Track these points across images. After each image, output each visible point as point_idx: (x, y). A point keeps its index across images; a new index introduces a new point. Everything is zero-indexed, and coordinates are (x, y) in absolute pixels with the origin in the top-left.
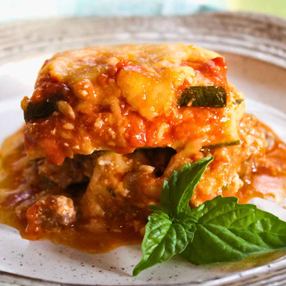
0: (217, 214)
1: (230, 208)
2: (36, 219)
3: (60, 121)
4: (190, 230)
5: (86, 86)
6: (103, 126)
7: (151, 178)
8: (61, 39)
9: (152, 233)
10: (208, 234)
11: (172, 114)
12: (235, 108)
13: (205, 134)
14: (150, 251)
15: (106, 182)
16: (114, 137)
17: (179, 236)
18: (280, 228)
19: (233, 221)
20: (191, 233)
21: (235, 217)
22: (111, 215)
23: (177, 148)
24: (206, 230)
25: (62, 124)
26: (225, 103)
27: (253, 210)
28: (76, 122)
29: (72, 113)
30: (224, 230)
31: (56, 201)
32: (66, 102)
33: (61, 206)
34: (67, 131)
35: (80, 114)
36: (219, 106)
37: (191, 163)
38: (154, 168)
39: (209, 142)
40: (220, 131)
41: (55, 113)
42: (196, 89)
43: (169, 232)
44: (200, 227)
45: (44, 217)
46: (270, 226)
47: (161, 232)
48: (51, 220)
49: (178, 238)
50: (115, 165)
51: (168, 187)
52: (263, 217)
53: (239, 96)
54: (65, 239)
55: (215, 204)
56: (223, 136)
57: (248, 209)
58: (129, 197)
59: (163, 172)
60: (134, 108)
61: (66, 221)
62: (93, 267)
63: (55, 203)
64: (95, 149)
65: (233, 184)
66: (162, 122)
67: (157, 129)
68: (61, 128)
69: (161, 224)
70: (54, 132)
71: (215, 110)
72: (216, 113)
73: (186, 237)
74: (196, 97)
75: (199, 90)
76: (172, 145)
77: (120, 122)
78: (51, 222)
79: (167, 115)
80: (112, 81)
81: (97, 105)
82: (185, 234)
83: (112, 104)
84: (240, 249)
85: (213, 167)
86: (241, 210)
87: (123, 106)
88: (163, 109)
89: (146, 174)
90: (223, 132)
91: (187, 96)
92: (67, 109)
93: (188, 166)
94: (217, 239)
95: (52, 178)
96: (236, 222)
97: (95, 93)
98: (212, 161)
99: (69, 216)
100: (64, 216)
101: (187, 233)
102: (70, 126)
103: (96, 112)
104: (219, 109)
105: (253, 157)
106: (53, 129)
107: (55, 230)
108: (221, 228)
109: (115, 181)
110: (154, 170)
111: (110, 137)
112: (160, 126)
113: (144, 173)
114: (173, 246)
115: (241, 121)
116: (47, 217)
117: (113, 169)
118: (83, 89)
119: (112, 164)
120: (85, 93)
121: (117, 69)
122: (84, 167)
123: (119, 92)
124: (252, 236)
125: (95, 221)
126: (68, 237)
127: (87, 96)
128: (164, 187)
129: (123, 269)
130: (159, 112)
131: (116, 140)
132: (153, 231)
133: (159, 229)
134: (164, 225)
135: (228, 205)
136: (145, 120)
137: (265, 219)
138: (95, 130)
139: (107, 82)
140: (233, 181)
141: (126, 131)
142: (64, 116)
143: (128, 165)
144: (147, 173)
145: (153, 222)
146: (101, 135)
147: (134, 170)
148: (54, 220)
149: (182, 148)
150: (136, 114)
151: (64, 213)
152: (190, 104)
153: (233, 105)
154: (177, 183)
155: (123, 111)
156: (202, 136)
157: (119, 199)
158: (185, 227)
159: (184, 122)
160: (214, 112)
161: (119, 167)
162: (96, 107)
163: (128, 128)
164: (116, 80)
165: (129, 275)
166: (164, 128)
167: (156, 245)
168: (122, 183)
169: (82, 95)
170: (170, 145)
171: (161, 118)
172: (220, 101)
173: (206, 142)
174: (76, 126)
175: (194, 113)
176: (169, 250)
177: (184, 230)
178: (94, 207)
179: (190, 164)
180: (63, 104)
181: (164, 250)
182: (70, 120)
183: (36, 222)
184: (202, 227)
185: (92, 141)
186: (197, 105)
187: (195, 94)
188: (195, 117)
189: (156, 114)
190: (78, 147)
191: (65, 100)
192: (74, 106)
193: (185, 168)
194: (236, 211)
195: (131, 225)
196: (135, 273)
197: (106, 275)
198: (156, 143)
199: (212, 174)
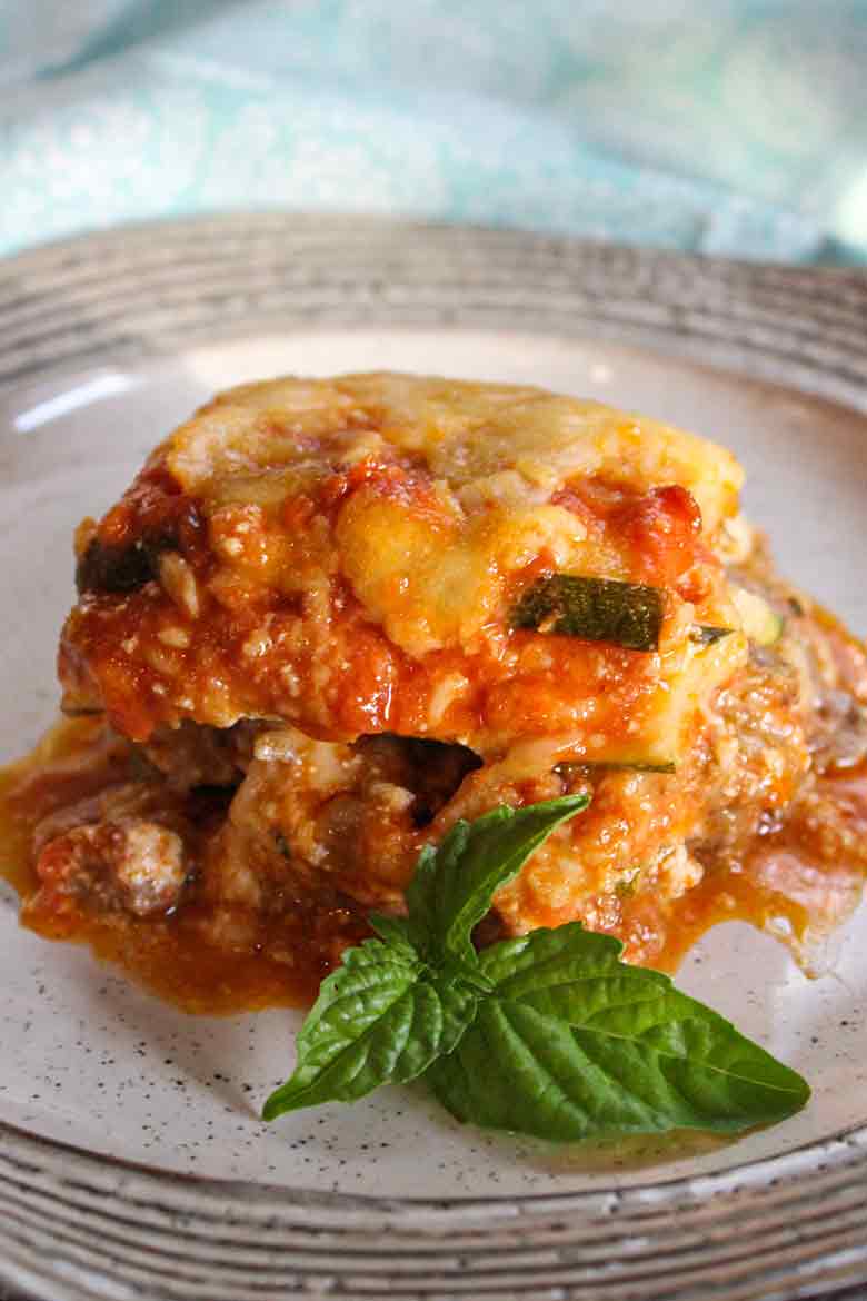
0: (555, 978)
1: (594, 972)
2: (63, 880)
3: (153, 618)
4: (461, 1016)
5: (242, 528)
6: (268, 654)
7: (395, 827)
8: (377, 287)
9: (339, 1004)
10: (504, 1039)
11: (485, 647)
12: (699, 655)
13: (574, 725)
14: (324, 1057)
15: (271, 811)
16: (295, 692)
17: (419, 1031)
18: (735, 1056)
19: (596, 1008)
20: (457, 1024)
21: (603, 1000)
22: (278, 906)
23: (486, 753)
24: (504, 1024)
25: (156, 628)
26: (655, 638)
27: (660, 988)
28: (196, 627)
29: (191, 599)
30: (555, 1038)
31: (125, 838)
32: (182, 561)
33: (133, 856)
34: (167, 649)
35: (212, 605)
36: (636, 646)
37: (516, 807)
38: (413, 797)
39: (581, 750)
40: (626, 723)
41: (151, 589)
42: (571, 583)
43: (395, 1011)
44: (491, 1009)
45: (84, 876)
46: (708, 1044)
47: (365, 1008)
48: (104, 890)
49: (413, 1032)
50: (307, 763)
51: (433, 865)
52: (688, 1014)
53: (719, 615)
54: (131, 953)
55: (557, 944)
56: (631, 740)
57: (645, 984)
58: (328, 867)
59: (433, 817)
60: (372, 614)
61: (141, 904)
62: (168, 1062)
63: (120, 844)
64: (242, 715)
65: (663, 875)
66: (450, 670)
67: (429, 689)
68: (150, 640)
69: (375, 979)
70: (130, 645)
71: (622, 657)
72: (625, 664)
73: (436, 1036)
74: (567, 610)
75: (579, 589)
76: (472, 741)
77: (321, 650)
78: (103, 895)
79: (469, 650)
80: (322, 521)
81: (265, 585)
82: (439, 1026)
83: (308, 590)
84: (585, 1105)
85: (583, 827)
86: (623, 980)
87: (339, 604)
88: (457, 631)
89: (384, 813)
90: (633, 727)
91: (542, 601)
92: (181, 585)
93: (506, 814)
94: (527, 1061)
95: (152, 755)
96: (606, 1015)
97: (265, 551)
98: (581, 809)
99: (153, 888)
100: (137, 890)
101: (445, 1022)
102: (177, 637)
103: (260, 607)
104: (638, 653)
105: (744, 801)
106: (129, 637)
107: (111, 920)
108: (550, 1025)
109: (296, 814)
110: (413, 802)
111: (286, 690)
112: (441, 679)
113: (380, 808)
114: (393, 1056)
115: (722, 688)
116: (97, 879)
117: (298, 775)
118: (231, 533)
119: (299, 762)
120: (234, 546)
121: (346, 485)
122: (235, 749)
123: (335, 556)
124: (636, 1068)
125: (227, 917)
126: (141, 951)
127: (241, 555)
128: (420, 864)
129: (248, 1088)
130: (444, 639)
131: (301, 701)
132: (345, 998)
133: (363, 996)
134: (385, 986)
135: (590, 959)
136: (399, 654)
137: (696, 1022)
138: (244, 664)
139: (308, 523)
140: (665, 867)
141: (331, 683)
142: (168, 603)
143: (345, 771)
144: (387, 809)
145: (354, 968)
146: (257, 679)
147: (356, 791)
148: (112, 891)
149: (501, 755)
150: (378, 631)
151: (139, 879)
152: (546, 627)
153: (690, 644)
154: (464, 859)
155: (338, 617)
156: (562, 730)
157: (301, 867)
158: (446, 1001)
159: (518, 679)
160: (618, 662)
161: (318, 773)
162: (264, 592)
163: (338, 671)
164: (334, 523)
165: (252, 1114)
166: (453, 687)
167: (347, 1042)
168: (313, 823)
169: (224, 551)
170: (464, 742)
171: (449, 656)
172: (640, 635)
173: (570, 751)
174: (194, 641)
175: (557, 653)
176: (376, 1067)
177: (438, 1011)
178: (234, 875)
179: (511, 810)
180: (173, 565)
181: (363, 1061)
182: (181, 618)
183: (61, 888)
184: (498, 1010)
185: (232, 693)
186: (570, 632)
187: (566, 600)
188: (557, 668)
189: (434, 643)
190: (187, 703)
191: (183, 554)
192: (202, 578)
193: (495, 819)
194: (610, 981)
195: (322, 949)
196: (270, 1111)
197: (188, 1099)
198: (424, 727)
199: (575, 849)
